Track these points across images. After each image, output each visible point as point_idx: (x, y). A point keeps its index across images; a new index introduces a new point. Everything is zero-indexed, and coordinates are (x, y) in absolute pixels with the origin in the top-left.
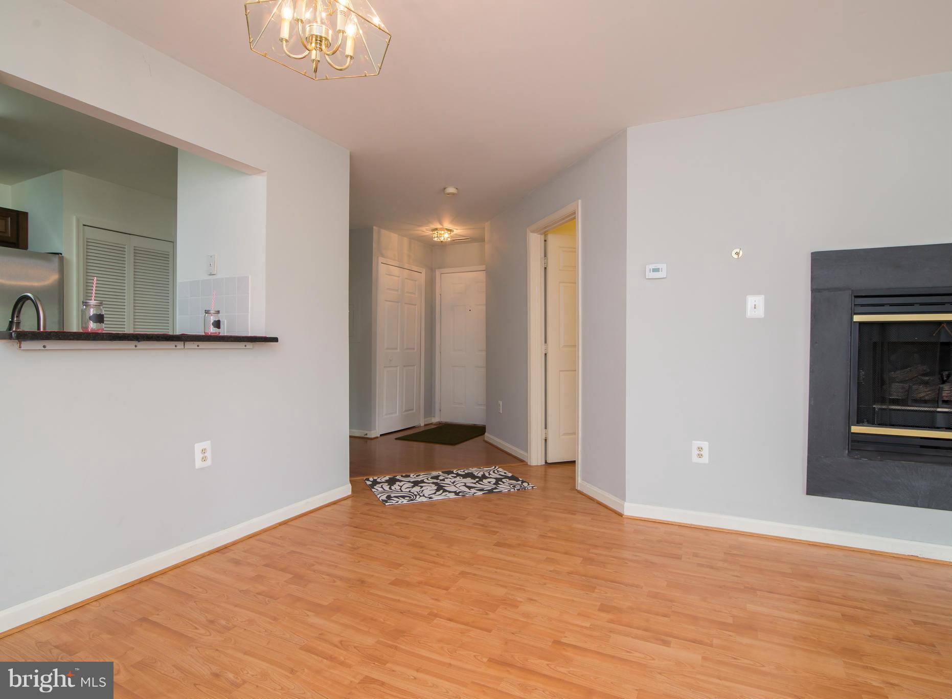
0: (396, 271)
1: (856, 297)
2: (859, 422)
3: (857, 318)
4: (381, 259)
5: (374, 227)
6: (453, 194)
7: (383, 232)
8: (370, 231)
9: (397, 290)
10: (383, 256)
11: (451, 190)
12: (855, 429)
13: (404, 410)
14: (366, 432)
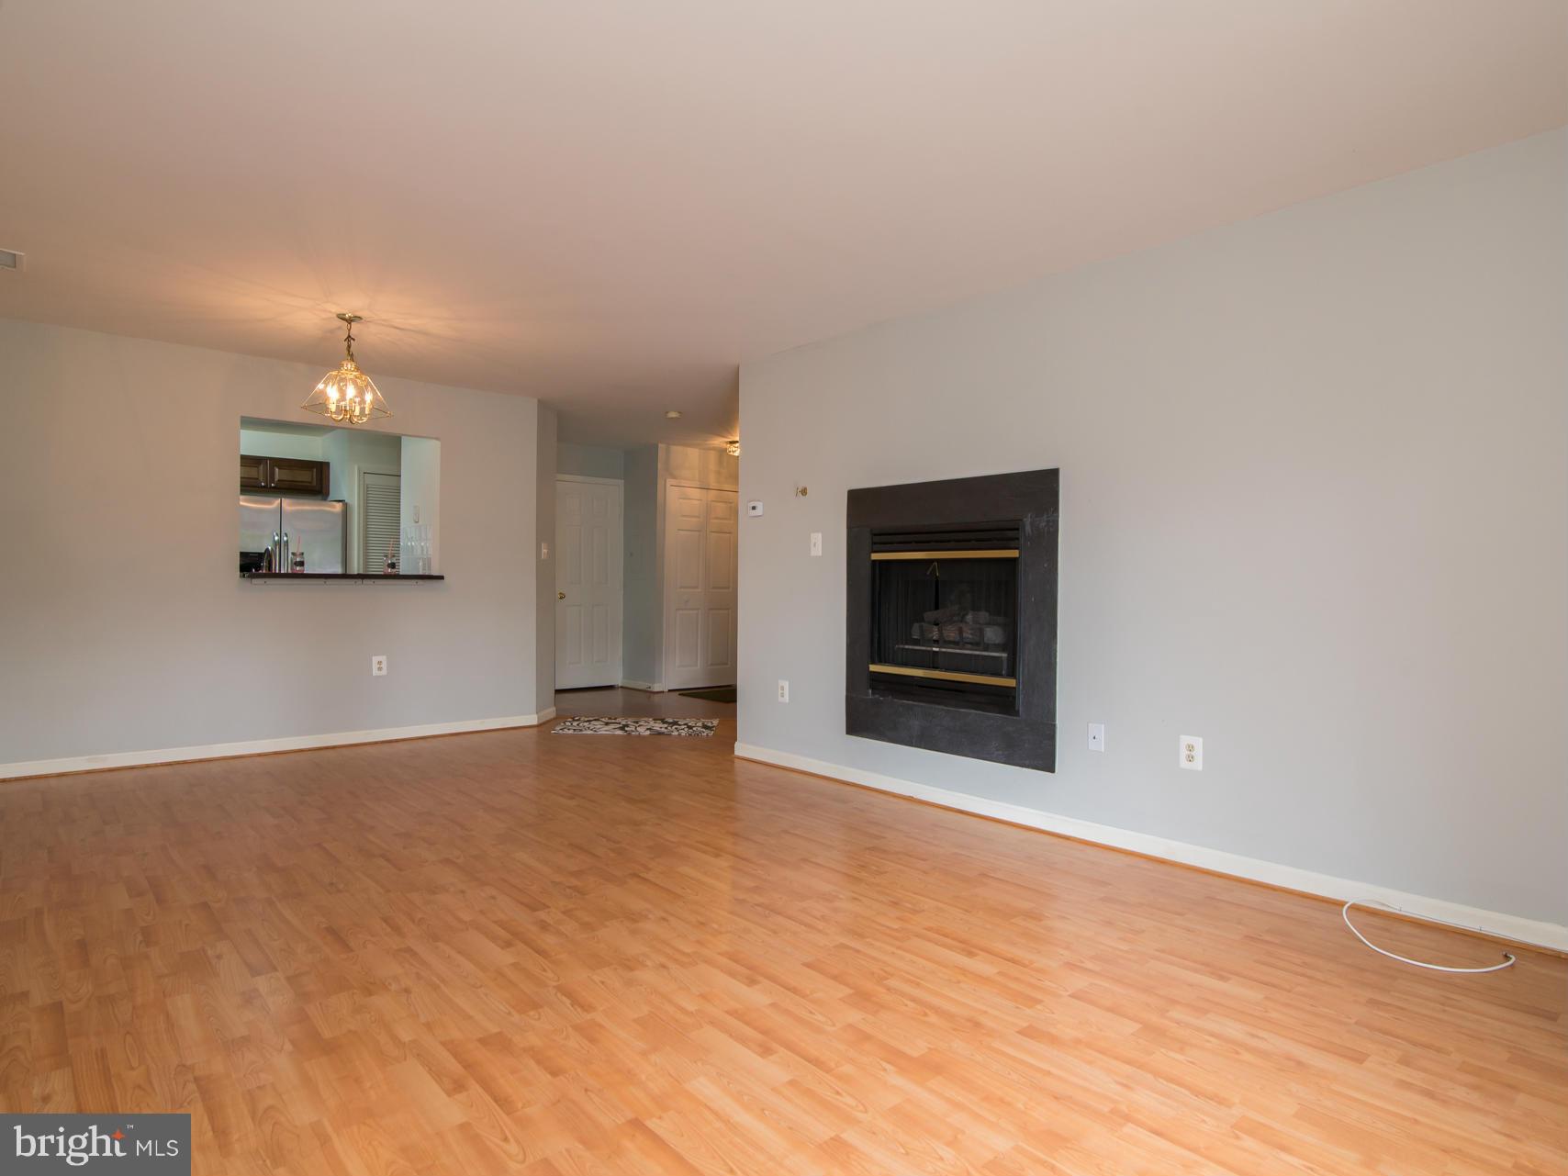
0: (696, 493)
1: (875, 535)
3: (874, 557)
4: (670, 482)
5: (660, 445)
6: (676, 418)
7: (675, 449)
8: (653, 450)
9: (699, 517)
10: (674, 477)
11: (673, 415)
12: (873, 668)
13: (709, 663)
14: (650, 685)
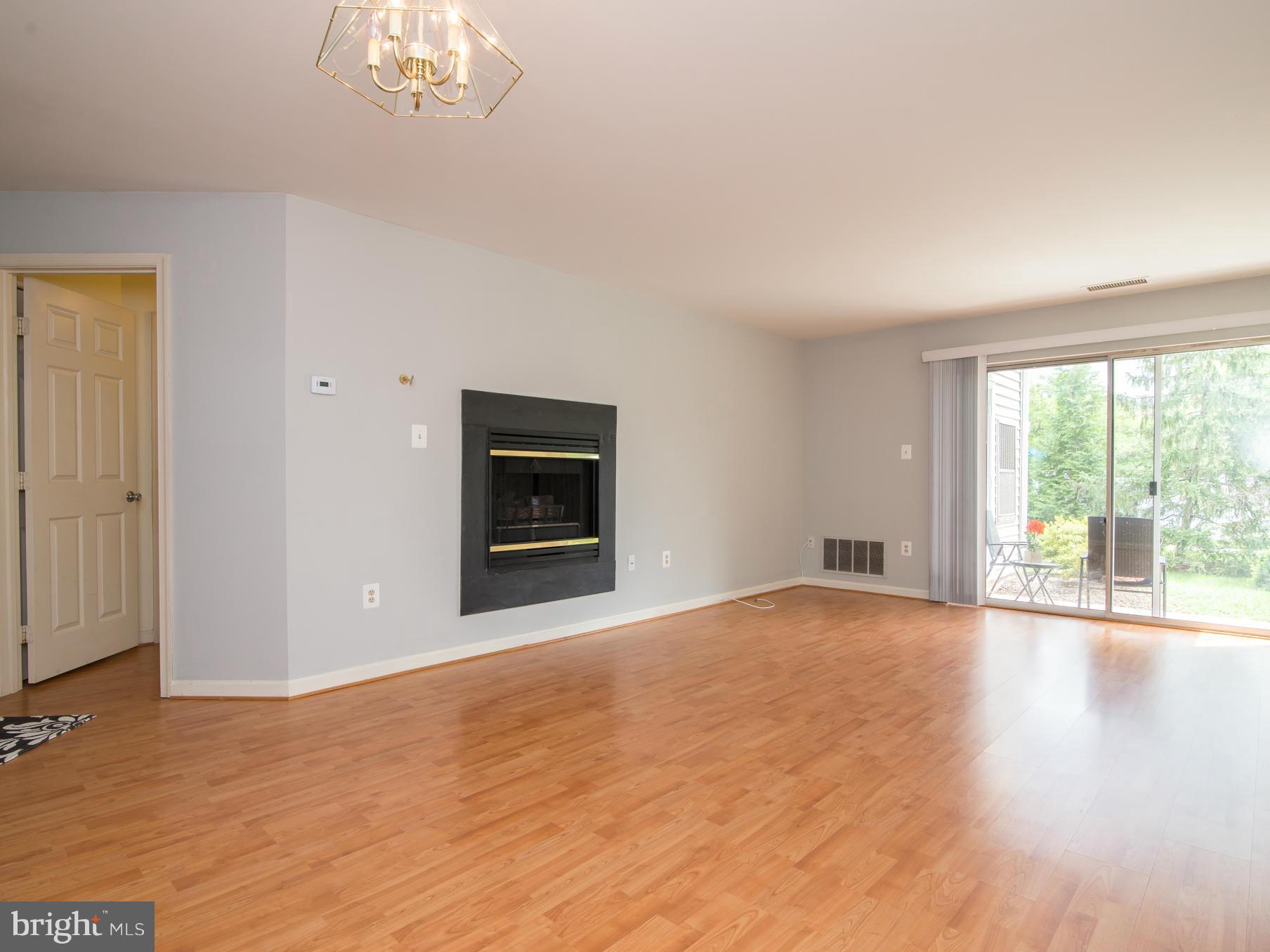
1: (493, 434)
2: (496, 543)
3: (493, 453)
12: (493, 549)
